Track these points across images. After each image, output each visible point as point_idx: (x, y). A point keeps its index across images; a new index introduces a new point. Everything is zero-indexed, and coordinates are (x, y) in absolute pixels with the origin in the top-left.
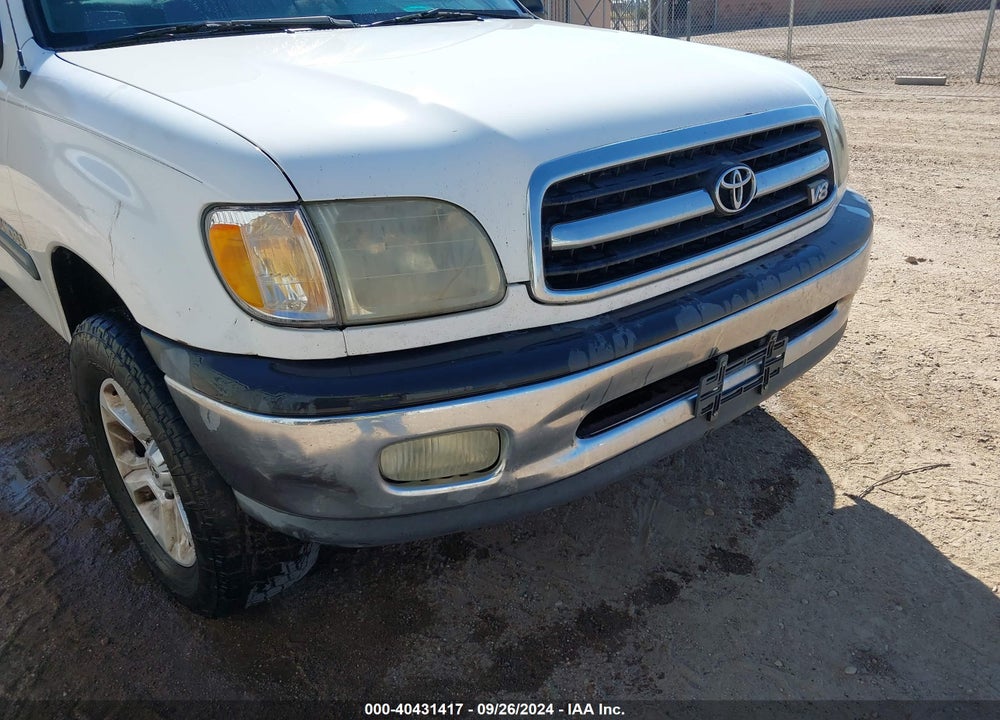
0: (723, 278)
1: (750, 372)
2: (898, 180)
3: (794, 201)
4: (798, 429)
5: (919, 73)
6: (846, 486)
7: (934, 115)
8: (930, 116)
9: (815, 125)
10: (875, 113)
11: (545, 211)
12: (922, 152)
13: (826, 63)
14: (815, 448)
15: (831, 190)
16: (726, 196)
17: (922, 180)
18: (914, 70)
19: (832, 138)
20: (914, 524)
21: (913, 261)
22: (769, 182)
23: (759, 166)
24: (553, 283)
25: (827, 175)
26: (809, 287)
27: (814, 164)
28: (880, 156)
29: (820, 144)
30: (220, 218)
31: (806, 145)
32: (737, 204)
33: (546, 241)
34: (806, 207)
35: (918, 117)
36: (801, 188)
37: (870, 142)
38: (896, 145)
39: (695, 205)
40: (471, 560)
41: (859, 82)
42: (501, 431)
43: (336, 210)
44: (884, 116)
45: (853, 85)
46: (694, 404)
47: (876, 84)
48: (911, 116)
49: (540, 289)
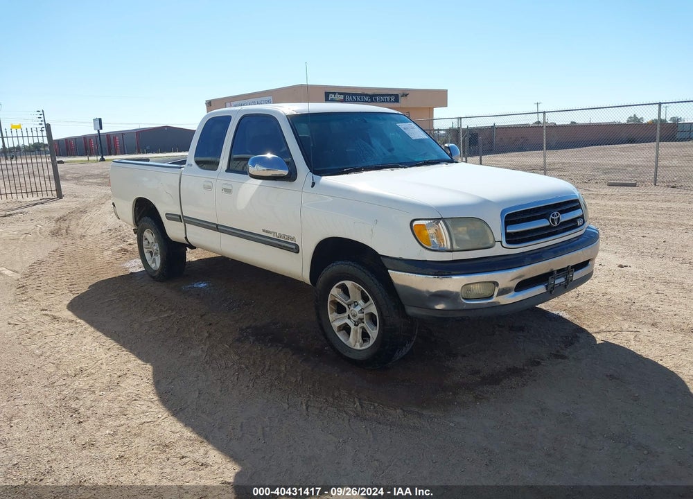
0: (554, 246)
1: (562, 280)
2: (612, 233)
3: (572, 225)
4: (577, 322)
5: (621, 180)
6: (599, 338)
7: (630, 203)
8: (627, 203)
9: (577, 201)
10: (597, 201)
11: (505, 221)
12: (624, 220)
13: (566, 173)
14: (585, 327)
15: (584, 222)
16: (553, 220)
17: (624, 233)
18: (618, 178)
19: (583, 206)
20: (626, 347)
21: (621, 266)
22: (565, 218)
23: (562, 212)
24: (508, 242)
25: (582, 217)
26: (580, 252)
27: (577, 213)
28: (602, 222)
29: (579, 207)
30: (416, 223)
31: (574, 207)
32: (556, 223)
33: (506, 230)
34: (576, 227)
35: (621, 203)
36: (574, 220)
37: (596, 215)
38: (610, 217)
39: (544, 223)
40: (460, 358)
41: (586, 185)
42: (496, 284)
43: (450, 220)
44: (603, 203)
45: (583, 185)
46: (547, 287)
47: (596, 185)
48: (617, 203)
49: (504, 244)
